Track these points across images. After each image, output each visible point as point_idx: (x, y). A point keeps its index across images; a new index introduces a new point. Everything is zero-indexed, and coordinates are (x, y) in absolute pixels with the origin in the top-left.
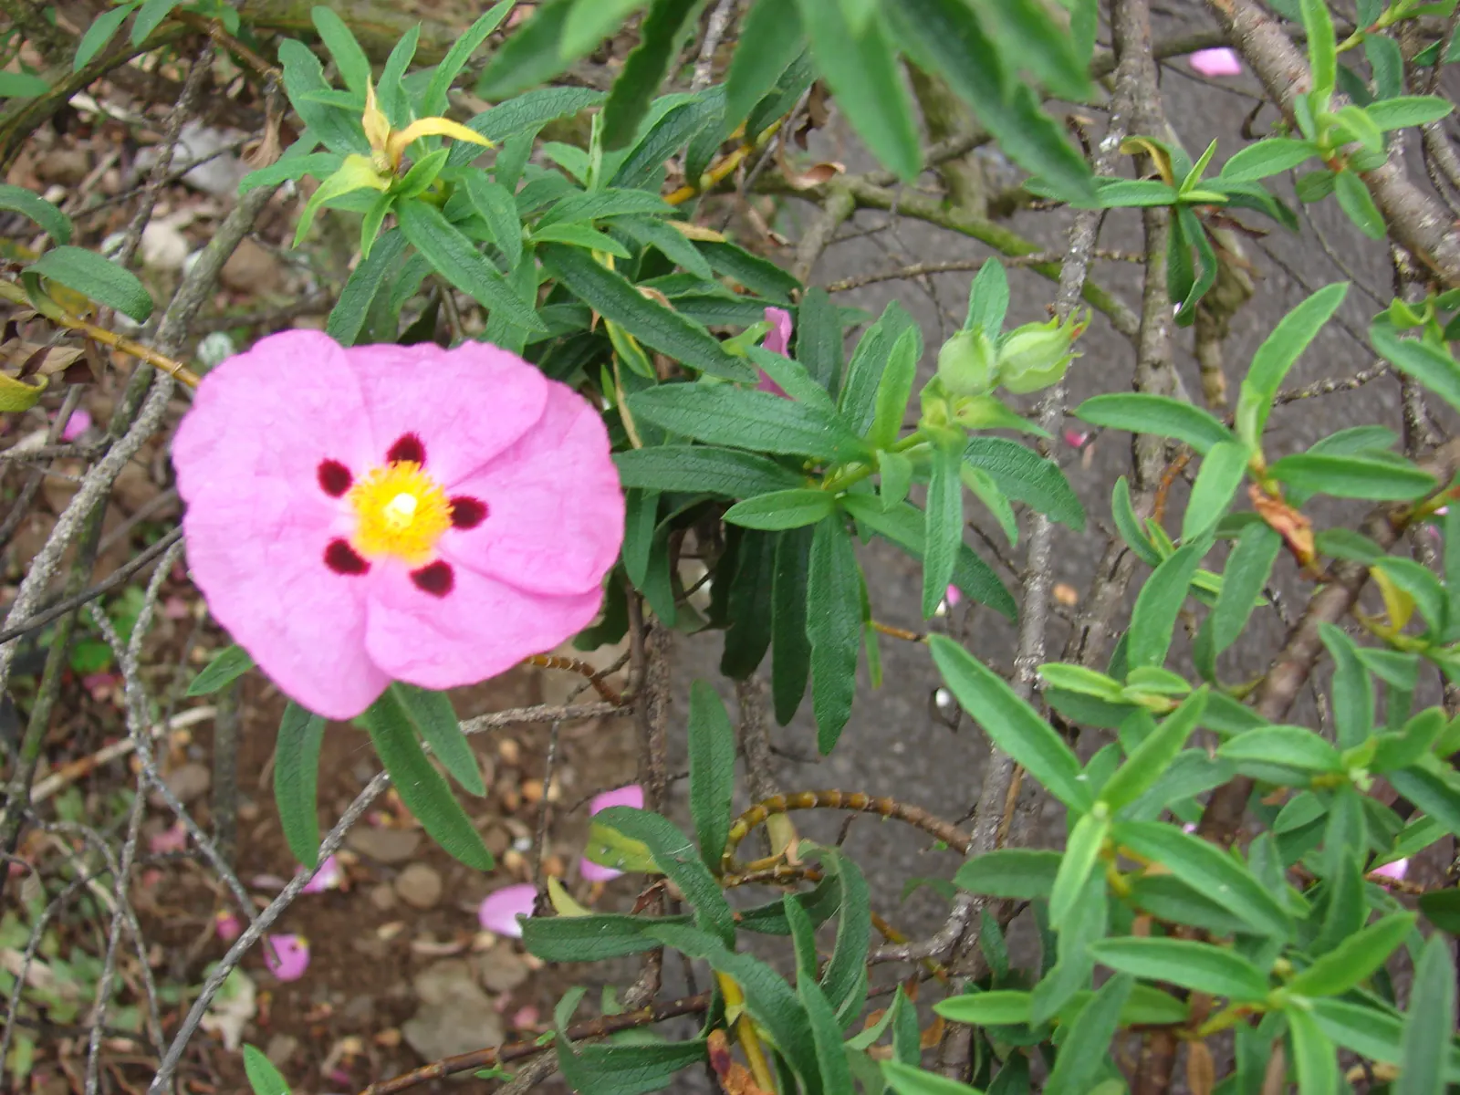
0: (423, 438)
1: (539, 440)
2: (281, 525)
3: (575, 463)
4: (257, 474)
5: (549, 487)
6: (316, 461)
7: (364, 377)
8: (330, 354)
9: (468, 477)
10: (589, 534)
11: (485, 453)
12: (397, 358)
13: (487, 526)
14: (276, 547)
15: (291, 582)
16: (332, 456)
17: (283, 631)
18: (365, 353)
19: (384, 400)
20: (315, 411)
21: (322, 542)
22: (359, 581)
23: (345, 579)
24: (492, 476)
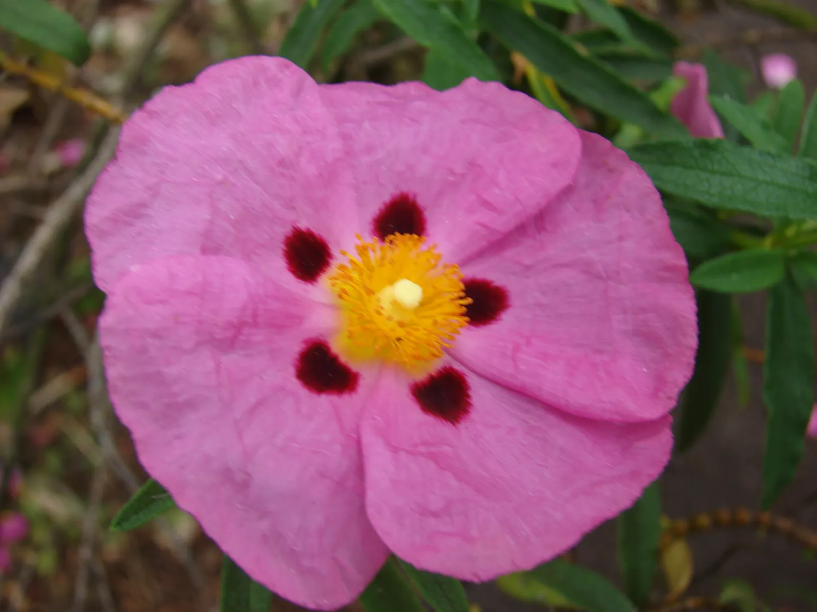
0: (421, 201)
1: (568, 208)
2: (238, 327)
3: (621, 238)
4: (205, 251)
5: (587, 269)
6: (282, 232)
7: (341, 120)
8: (298, 91)
9: (480, 255)
10: (647, 337)
11: (503, 223)
12: (382, 98)
13: (507, 319)
14: (231, 360)
15: (253, 411)
16: (303, 225)
17: (244, 486)
18: (340, 91)
19: (369, 149)
20: (282, 163)
21: (293, 347)
22: (346, 403)
23: (325, 401)
24: (509, 253)
